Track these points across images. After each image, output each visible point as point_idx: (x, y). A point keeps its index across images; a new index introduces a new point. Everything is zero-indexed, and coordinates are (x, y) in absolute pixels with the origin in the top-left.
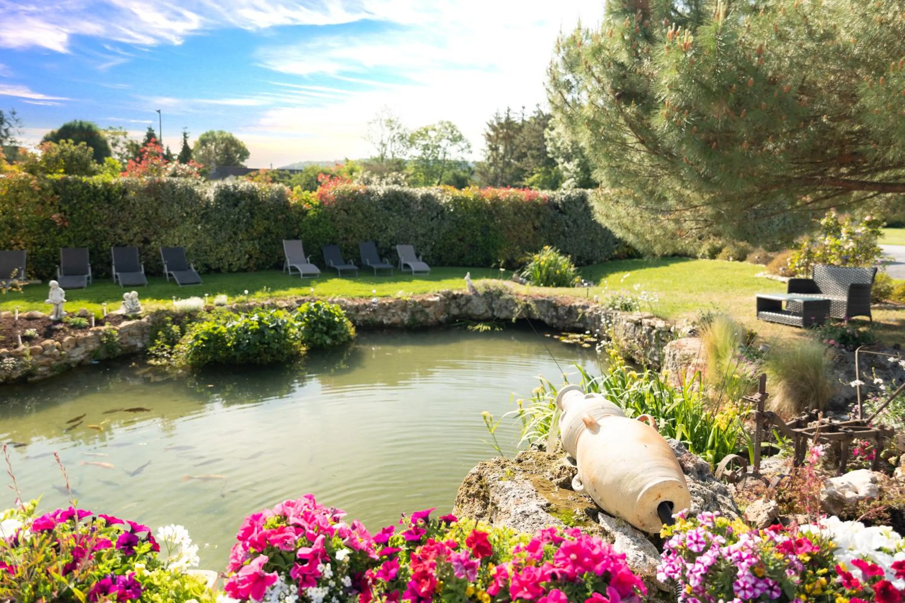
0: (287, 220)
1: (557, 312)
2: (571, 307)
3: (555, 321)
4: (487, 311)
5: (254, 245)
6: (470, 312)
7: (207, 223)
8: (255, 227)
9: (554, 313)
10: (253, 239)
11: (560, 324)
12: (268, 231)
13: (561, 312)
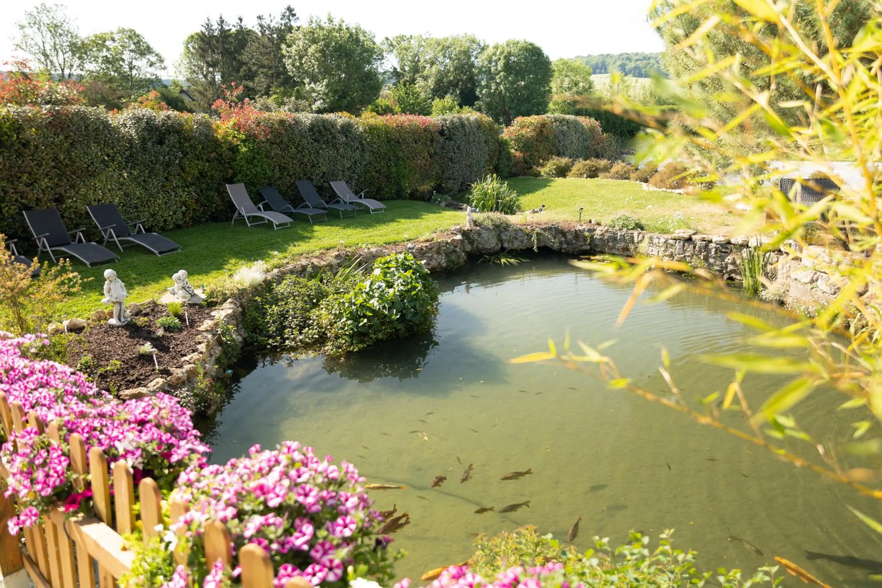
0: (220, 159)
1: (566, 238)
2: (576, 231)
3: (565, 246)
4: (497, 244)
5: (189, 193)
6: (481, 247)
7: (133, 168)
8: (188, 169)
9: (563, 239)
10: (188, 187)
11: (570, 249)
12: (202, 174)
13: (569, 237)
